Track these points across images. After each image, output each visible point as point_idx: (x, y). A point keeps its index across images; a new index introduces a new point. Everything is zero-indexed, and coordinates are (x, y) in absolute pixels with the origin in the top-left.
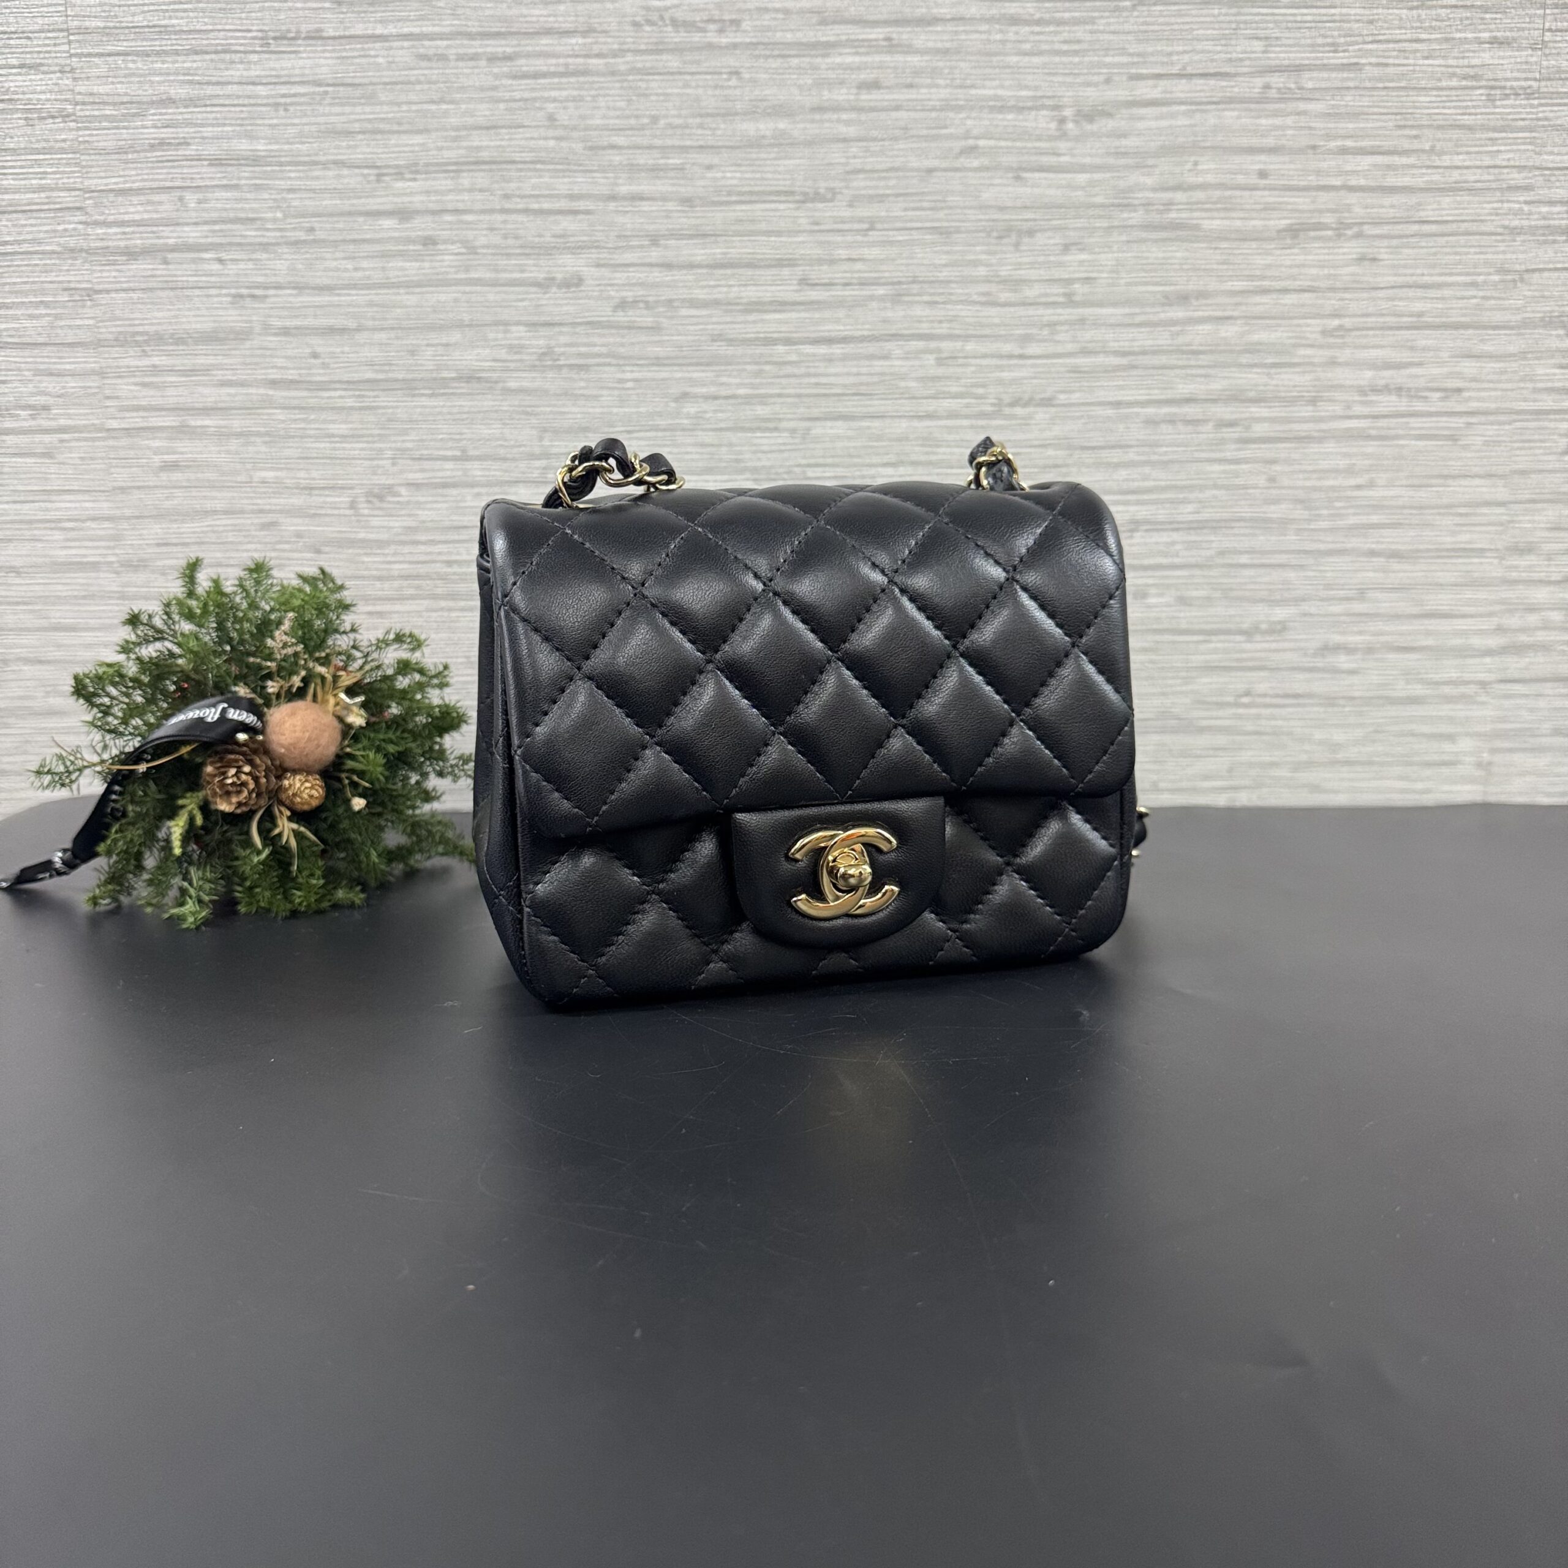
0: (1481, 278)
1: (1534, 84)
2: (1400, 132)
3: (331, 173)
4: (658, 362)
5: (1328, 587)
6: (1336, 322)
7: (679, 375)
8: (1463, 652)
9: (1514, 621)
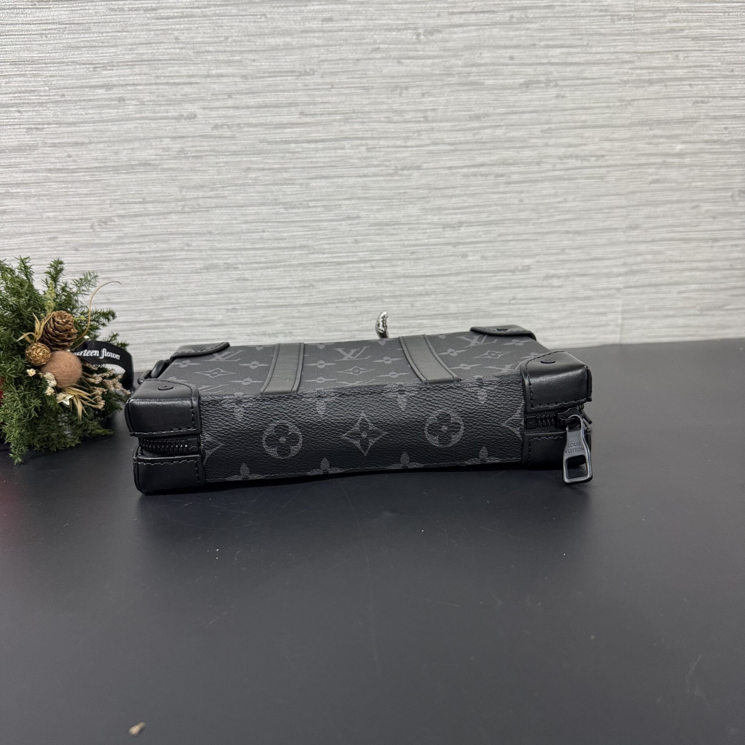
0: (612, 104)
1: (632, 14)
2: (572, 37)
3: (71, 67)
4: (235, 153)
5: (548, 249)
6: (547, 126)
7: (245, 159)
8: (609, 275)
9: (631, 260)
